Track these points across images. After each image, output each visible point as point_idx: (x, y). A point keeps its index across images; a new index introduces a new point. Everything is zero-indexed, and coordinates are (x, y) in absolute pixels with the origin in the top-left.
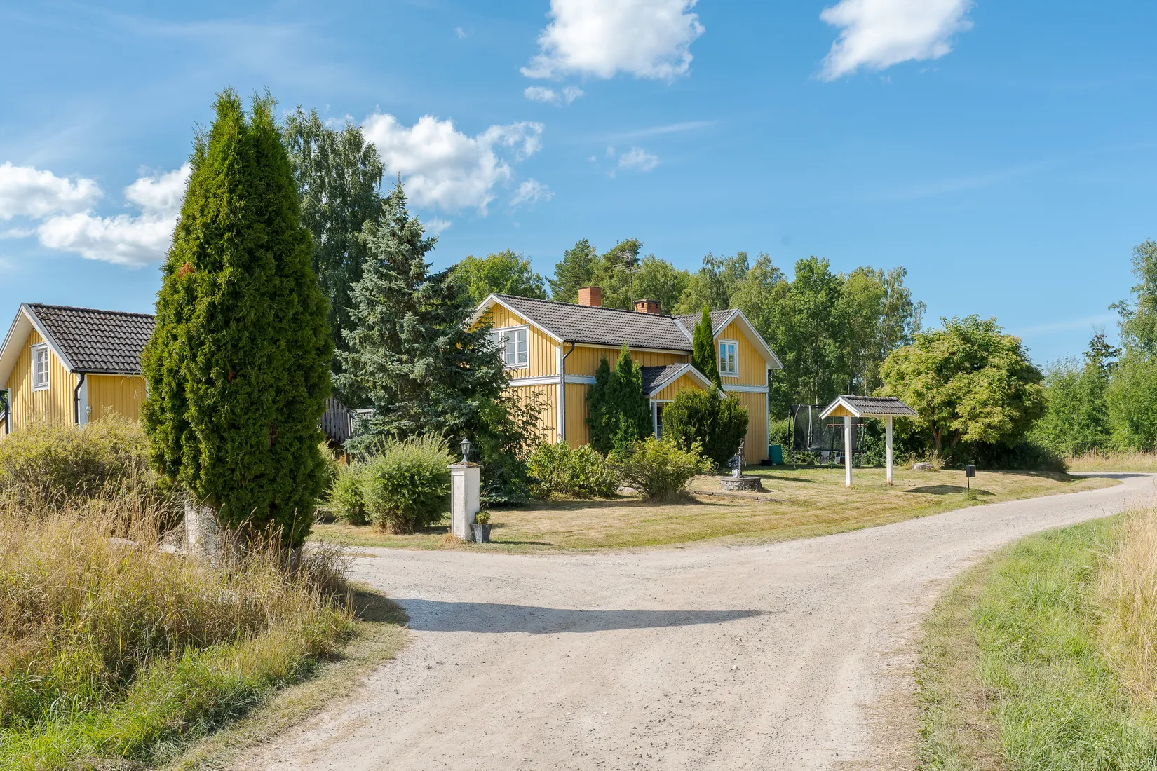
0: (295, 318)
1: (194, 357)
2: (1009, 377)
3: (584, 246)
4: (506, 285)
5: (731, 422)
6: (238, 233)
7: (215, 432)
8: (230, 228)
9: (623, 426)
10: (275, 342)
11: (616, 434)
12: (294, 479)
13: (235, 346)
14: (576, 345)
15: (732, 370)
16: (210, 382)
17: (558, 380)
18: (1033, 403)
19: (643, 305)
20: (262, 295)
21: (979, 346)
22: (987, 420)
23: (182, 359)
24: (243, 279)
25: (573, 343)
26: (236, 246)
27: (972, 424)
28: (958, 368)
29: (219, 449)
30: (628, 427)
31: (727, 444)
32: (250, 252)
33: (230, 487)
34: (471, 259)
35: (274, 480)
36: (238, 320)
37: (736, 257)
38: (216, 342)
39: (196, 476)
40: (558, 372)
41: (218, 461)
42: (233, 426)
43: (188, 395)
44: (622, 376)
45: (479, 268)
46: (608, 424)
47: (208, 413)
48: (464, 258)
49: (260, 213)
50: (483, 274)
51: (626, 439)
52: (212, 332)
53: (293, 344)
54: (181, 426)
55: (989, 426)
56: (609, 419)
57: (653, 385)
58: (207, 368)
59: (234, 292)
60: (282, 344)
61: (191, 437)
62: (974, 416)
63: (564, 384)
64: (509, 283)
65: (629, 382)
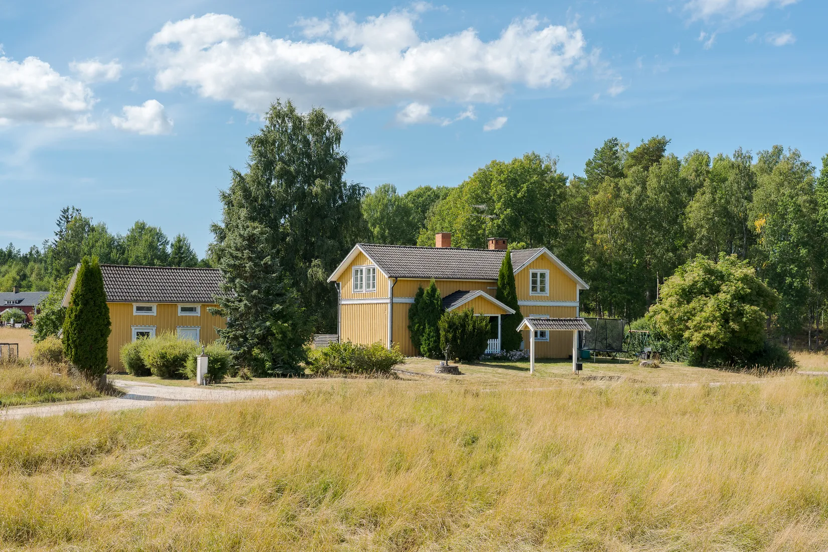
0: (98, 317)
1: (72, 327)
2: (732, 300)
3: (612, 145)
4: (523, 187)
5: (474, 331)
6: (83, 296)
7: (76, 347)
8: (81, 295)
9: (427, 330)
10: (92, 323)
11: (423, 336)
12: (96, 359)
13: (81, 325)
14: (398, 279)
15: (542, 290)
16: (75, 334)
17: (388, 301)
18: (750, 320)
19: (493, 241)
20: (89, 312)
21: (717, 277)
22: (707, 332)
23: (70, 328)
24: (84, 308)
25: (396, 278)
26: (83, 300)
27: (696, 334)
28: (701, 292)
29: (77, 351)
30: (430, 332)
31: (471, 345)
32: (87, 300)
33: (79, 360)
34: (494, 163)
35: (90, 359)
36: (82, 318)
37: (771, 150)
38: (77, 324)
39: (71, 357)
40: (389, 296)
41: (76, 354)
42: (81, 345)
43: (70, 337)
44: (427, 299)
45: (501, 172)
46: (418, 330)
47: (74, 342)
48: (489, 163)
49: (90, 289)
50: (503, 177)
51: (428, 339)
52: (76, 321)
53: (97, 324)
54: (69, 345)
55: (708, 335)
56: (419, 327)
57: (452, 304)
58: (74, 331)
59: (81, 311)
60: (94, 324)
61: (71, 348)
62: (698, 328)
63: (392, 304)
64: (525, 186)
65: (432, 302)
